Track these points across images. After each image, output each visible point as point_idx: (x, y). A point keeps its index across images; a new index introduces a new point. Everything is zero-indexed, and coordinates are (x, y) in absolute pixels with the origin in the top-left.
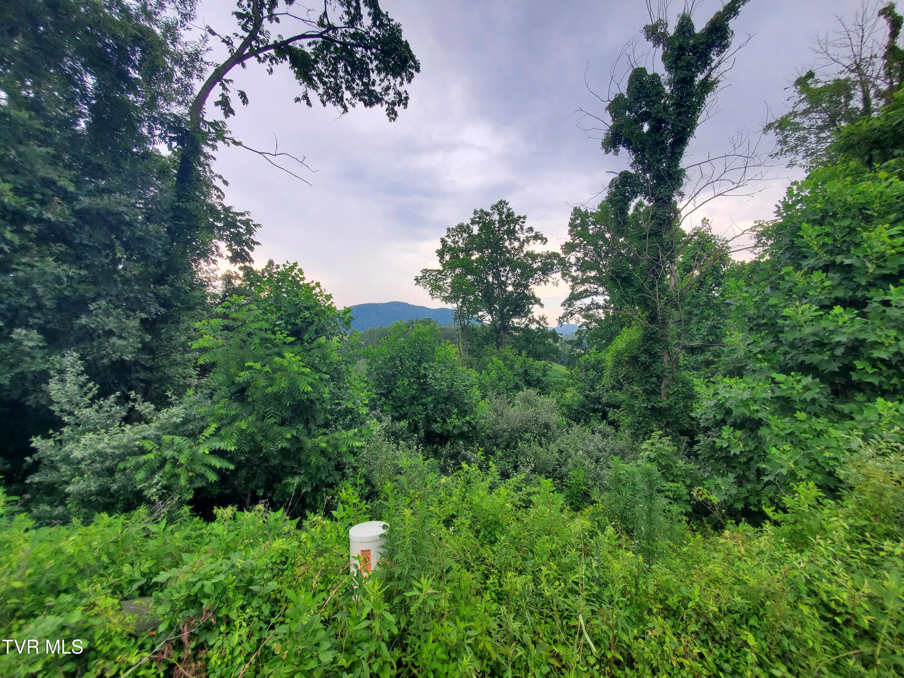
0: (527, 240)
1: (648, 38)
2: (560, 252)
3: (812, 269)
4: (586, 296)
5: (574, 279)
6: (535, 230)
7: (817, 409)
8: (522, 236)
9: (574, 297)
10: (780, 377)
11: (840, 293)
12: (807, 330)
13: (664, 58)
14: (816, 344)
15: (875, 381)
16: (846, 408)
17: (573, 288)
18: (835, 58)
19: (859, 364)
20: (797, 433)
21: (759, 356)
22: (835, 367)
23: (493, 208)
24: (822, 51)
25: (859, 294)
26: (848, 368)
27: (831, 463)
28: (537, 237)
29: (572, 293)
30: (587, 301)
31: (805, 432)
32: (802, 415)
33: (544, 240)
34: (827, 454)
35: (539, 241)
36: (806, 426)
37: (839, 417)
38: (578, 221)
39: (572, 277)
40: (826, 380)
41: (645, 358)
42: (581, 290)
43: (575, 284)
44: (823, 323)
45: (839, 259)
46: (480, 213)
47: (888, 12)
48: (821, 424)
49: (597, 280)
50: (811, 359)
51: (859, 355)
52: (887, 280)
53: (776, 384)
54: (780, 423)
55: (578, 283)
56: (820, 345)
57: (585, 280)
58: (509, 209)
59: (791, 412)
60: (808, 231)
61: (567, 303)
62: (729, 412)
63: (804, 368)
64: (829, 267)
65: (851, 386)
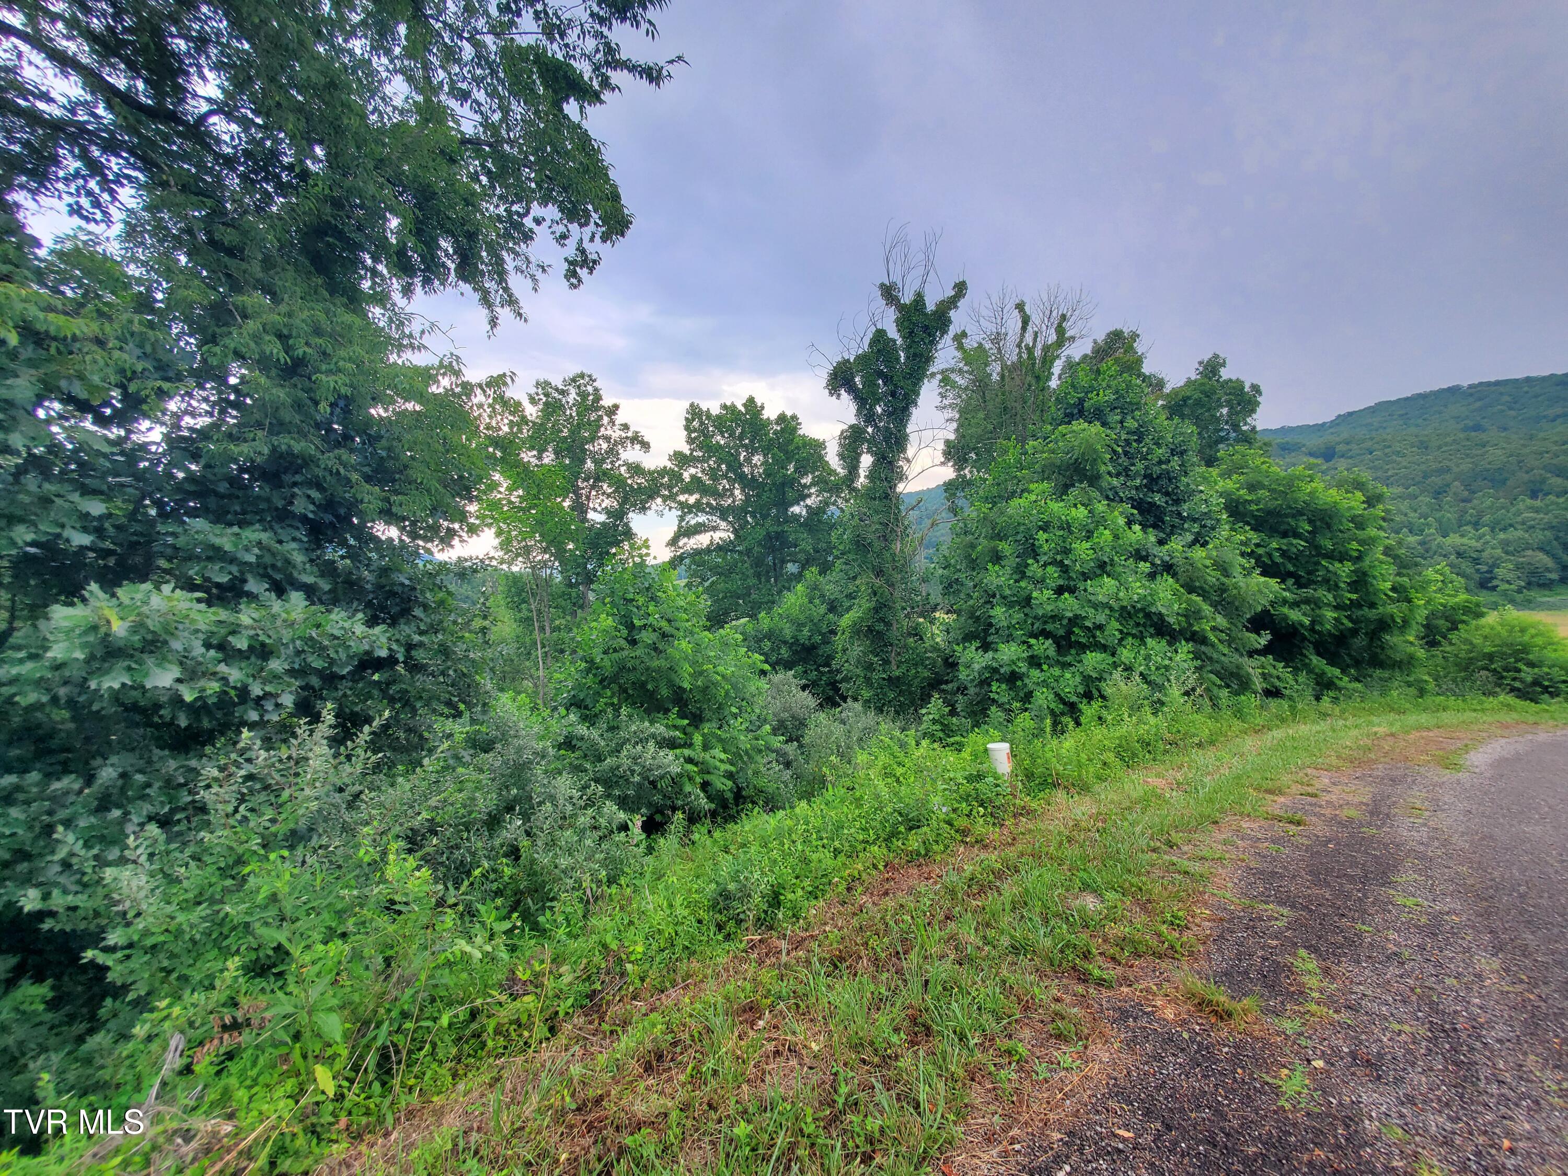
0: (621, 442)
1: (882, 295)
2: (669, 465)
3: (1045, 565)
4: (700, 532)
5: (683, 505)
6: (633, 428)
7: (1052, 662)
8: (614, 434)
9: (685, 532)
10: (1033, 641)
11: (1061, 582)
12: (1049, 608)
13: (897, 321)
14: (1052, 617)
15: (1083, 640)
16: (1069, 659)
17: (682, 518)
19: (1076, 630)
20: (1046, 679)
21: (1016, 626)
22: (1061, 632)
23: (566, 382)
24: (975, 319)
25: (1072, 583)
26: (1070, 633)
28: (637, 439)
29: (680, 527)
30: (703, 539)
31: (1049, 678)
33: (646, 446)
34: (1066, 690)
35: (639, 446)
36: (1048, 674)
37: (1065, 666)
38: (696, 423)
39: (680, 503)
40: (1057, 642)
41: (881, 627)
42: (693, 522)
43: (685, 514)
44: (1060, 604)
45: (1059, 558)
46: (544, 385)
47: (1020, 307)
48: (1057, 671)
49: (713, 510)
50: (1049, 627)
51: (1076, 625)
52: (1085, 577)
53: (1030, 646)
54: (1035, 673)
55: (690, 512)
56: (1054, 618)
57: (697, 507)
58: (596, 390)
59: (1039, 666)
60: (1042, 536)
61: (673, 542)
62: (995, 670)
63: (1046, 634)
64: (1054, 563)
65: (1071, 645)
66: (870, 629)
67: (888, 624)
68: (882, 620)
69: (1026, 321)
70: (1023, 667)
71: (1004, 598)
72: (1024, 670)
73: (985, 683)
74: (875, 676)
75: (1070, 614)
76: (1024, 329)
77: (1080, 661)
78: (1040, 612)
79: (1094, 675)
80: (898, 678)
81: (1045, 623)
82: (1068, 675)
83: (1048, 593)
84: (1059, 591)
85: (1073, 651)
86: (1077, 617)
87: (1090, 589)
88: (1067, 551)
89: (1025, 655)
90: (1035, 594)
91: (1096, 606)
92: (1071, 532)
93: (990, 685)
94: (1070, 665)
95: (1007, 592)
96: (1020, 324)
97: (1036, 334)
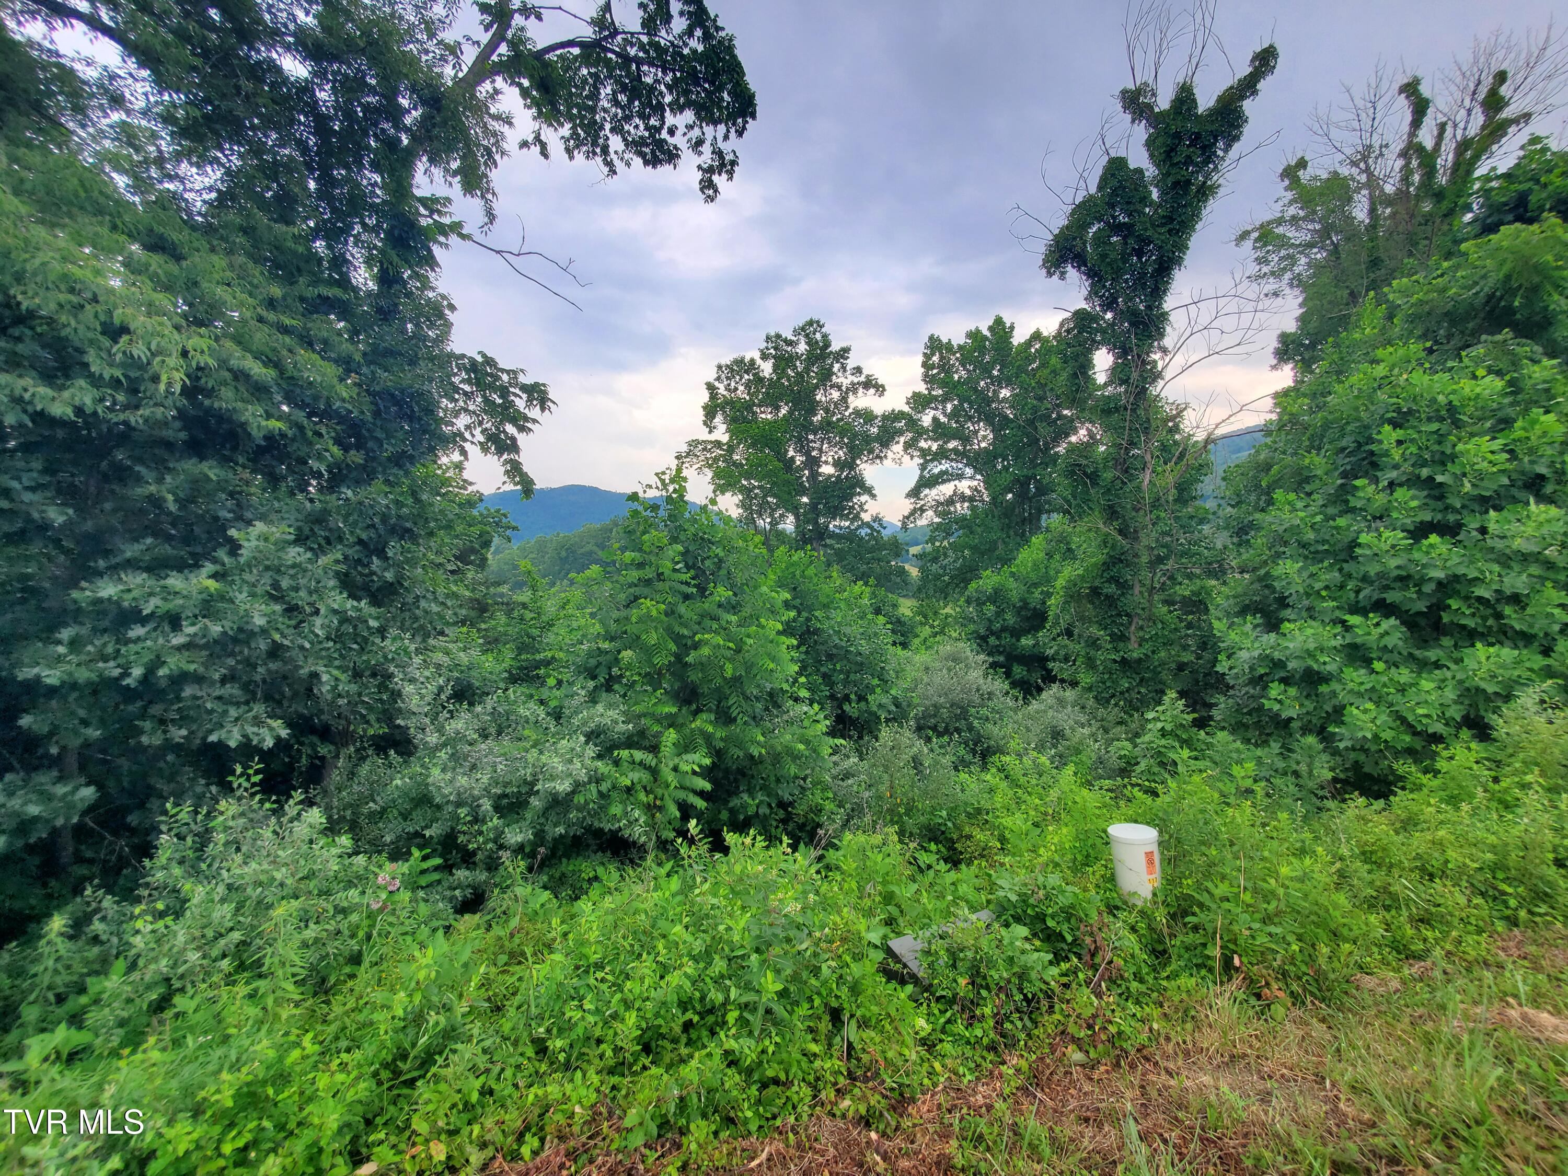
0: (853, 388)
1: (1125, 108)
2: (906, 409)
3: (1392, 485)
4: (944, 482)
5: (924, 453)
6: (866, 372)
7: (1396, 657)
8: (845, 380)
9: (927, 482)
10: (1354, 620)
11: (1427, 516)
12: (1393, 563)
13: (1150, 144)
14: (1400, 579)
15: (1471, 623)
16: (1432, 654)
17: (923, 467)
18: (1338, 145)
19: (1454, 604)
20: (1378, 687)
21: (1324, 593)
22: (1421, 606)
23: (796, 332)
24: (1320, 132)
25: (1452, 518)
26: (1438, 607)
27: (1424, 721)
28: (870, 384)
29: (921, 477)
30: (947, 489)
31: (1385, 685)
32: (1379, 666)
33: (880, 389)
34: (1420, 711)
35: (872, 391)
36: (1385, 679)
37: (1424, 666)
38: (936, 359)
39: (922, 450)
40: (1410, 622)
41: (1111, 589)
42: (936, 471)
43: (927, 462)
44: (1416, 555)
45: (1425, 472)
46: (775, 339)
47: (1411, 89)
48: (1404, 675)
49: (959, 455)
50: (1392, 597)
51: (1456, 594)
52: (1486, 503)
53: (1347, 628)
54: (1356, 677)
55: (932, 460)
56: (1404, 580)
57: (941, 455)
58: (825, 336)
59: (1367, 662)
60: (1389, 435)
61: (915, 493)
62: (1279, 664)
63: (1384, 608)
64: (1413, 482)
65: (1439, 629)
66: (1095, 592)
67: (1124, 586)
68: (1114, 580)
69: (1420, 108)
70: (1329, 664)
71: (1304, 546)
72: (1332, 668)
73: (1260, 681)
74: (1100, 656)
75: (1439, 574)
76: (1416, 123)
77: (1460, 660)
78: (1373, 569)
79: (1491, 689)
80: (1139, 661)
81: (1386, 588)
82: (1427, 685)
83: (1394, 536)
84: (1419, 532)
85: (1447, 642)
86: (1456, 578)
87: (1492, 527)
88: (1444, 460)
89: (1338, 642)
90: (1364, 538)
91: (1505, 560)
92: (1457, 424)
93: (1265, 688)
94: (1437, 665)
95: (1310, 536)
96: (1408, 118)
97: (1442, 127)
